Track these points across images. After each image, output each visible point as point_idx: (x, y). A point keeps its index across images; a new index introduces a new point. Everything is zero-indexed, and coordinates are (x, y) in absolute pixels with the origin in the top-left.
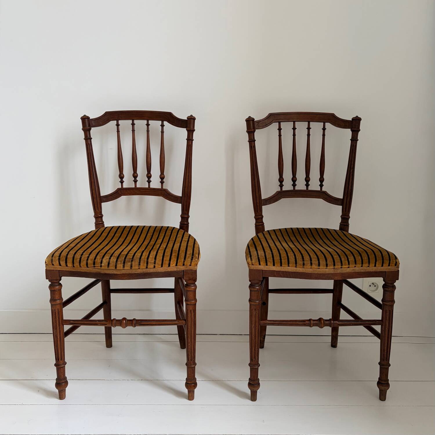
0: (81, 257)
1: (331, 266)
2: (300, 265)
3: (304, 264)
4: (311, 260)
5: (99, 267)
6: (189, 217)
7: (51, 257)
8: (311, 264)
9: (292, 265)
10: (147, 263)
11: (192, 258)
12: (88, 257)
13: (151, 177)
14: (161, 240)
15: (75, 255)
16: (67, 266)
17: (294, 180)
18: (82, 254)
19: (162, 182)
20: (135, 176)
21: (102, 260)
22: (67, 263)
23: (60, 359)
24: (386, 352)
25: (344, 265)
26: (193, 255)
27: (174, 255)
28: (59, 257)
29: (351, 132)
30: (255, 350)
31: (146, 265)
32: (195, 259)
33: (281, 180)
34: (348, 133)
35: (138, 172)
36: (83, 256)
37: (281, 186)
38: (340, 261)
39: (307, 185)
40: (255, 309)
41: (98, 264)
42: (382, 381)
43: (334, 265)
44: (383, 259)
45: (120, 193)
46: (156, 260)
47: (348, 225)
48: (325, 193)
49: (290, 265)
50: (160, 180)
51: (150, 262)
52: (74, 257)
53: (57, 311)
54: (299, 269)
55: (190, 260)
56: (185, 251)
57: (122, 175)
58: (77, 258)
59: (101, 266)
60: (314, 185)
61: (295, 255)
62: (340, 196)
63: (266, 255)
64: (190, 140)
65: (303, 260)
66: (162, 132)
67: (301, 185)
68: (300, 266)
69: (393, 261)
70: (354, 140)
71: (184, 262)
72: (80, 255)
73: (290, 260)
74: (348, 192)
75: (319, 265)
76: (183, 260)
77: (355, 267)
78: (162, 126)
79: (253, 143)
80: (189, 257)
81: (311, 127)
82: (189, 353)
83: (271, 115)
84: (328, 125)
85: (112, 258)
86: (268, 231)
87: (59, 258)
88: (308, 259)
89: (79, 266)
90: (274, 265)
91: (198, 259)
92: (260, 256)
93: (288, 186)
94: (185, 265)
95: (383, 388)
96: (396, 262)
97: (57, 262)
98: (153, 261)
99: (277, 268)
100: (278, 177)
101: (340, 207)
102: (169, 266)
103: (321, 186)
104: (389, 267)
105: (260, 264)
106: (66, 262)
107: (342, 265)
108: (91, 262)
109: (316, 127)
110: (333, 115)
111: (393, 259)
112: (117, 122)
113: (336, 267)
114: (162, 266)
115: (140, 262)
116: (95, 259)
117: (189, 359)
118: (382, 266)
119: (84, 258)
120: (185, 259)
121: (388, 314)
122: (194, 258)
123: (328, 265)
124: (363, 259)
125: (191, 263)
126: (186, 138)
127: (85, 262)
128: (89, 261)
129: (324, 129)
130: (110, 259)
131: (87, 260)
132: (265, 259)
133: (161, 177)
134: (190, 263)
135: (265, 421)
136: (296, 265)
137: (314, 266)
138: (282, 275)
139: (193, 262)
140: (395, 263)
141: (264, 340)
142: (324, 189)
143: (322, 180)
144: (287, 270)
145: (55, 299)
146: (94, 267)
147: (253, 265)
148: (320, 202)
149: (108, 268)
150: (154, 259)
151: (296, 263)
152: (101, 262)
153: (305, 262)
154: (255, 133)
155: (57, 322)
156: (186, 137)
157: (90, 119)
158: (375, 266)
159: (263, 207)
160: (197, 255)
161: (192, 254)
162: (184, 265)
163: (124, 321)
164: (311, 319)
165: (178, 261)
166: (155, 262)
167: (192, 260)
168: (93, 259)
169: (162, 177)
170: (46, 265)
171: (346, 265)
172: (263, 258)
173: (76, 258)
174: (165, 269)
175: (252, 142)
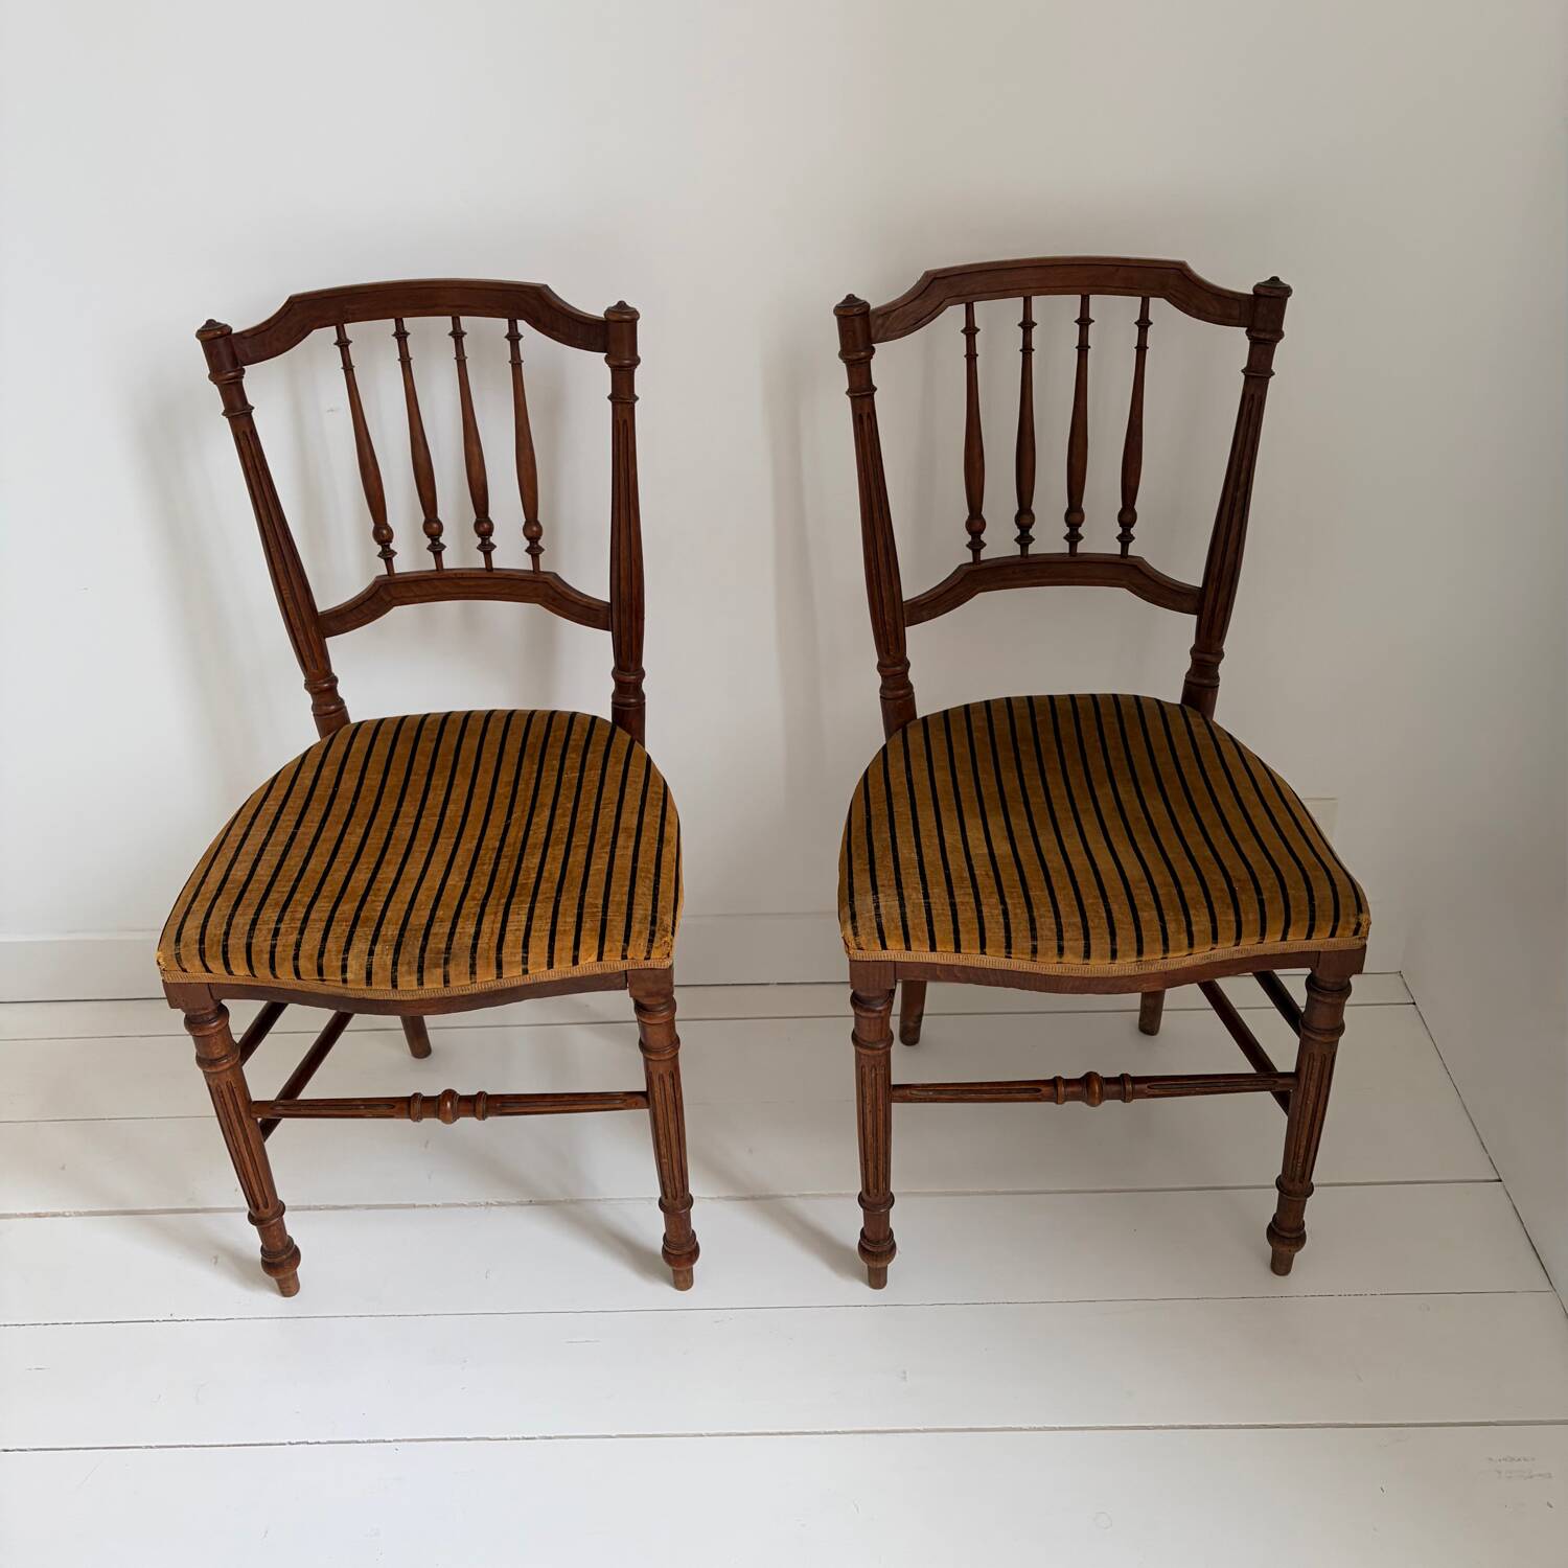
0: (273, 947)
1: (1129, 956)
2: (1023, 953)
3: (1034, 951)
4: (1060, 937)
5: (341, 984)
6: (642, 674)
7: (174, 947)
8: (1061, 950)
9: (993, 950)
10: (499, 966)
11: (652, 934)
12: (298, 945)
13: (490, 532)
14: (547, 813)
15: (252, 938)
16: (230, 973)
17: (1024, 518)
18: (276, 932)
19: (534, 551)
20: (433, 528)
21: (345, 960)
22: (232, 966)
23: (261, 1206)
24: (1301, 1160)
25: (1175, 951)
26: (653, 922)
27: (587, 925)
28: (200, 944)
29: (1246, 342)
30: (876, 1168)
31: (494, 971)
32: (664, 936)
33: (976, 525)
34: (1236, 341)
35: (444, 512)
36: (281, 941)
37: (976, 545)
38: (1161, 937)
39: (1073, 538)
40: (874, 1066)
41: (333, 974)
42: (1282, 1229)
43: (1140, 952)
44: (1312, 918)
45: (388, 599)
46: (527, 953)
47: (1214, 687)
48: (1138, 564)
49: (987, 950)
50: (527, 544)
51: (510, 963)
52: (249, 947)
53: (224, 1087)
54: (1020, 963)
55: (643, 942)
56: (624, 908)
57: (385, 532)
58: (261, 951)
59: (345, 981)
60: (1100, 538)
61: (1005, 913)
62: (1195, 579)
63: (905, 913)
64: (623, 399)
65: (1034, 938)
66: (516, 363)
67: (1049, 539)
68: (1020, 956)
69: (1348, 922)
70: (1258, 375)
71: (624, 950)
72: (270, 937)
73: (988, 935)
74: (1221, 570)
75: (1087, 954)
76: (620, 945)
77: (1213, 949)
78: (514, 337)
79: (867, 400)
80: (640, 932)
81: (1091, 316)
82: (668, 1182)
83: (935, 279)
84: (1160, 307)
85: (378, 948)
86: (925, 719)
87: (200, 949)
88: (1051, 930)
89: (271, 977)
90: (933, 948)
91: (673, 934)
92: (884, 921)
93: (1000, 542)
94: (629, 957)
95: (1284, 1249)
96: (1359, 925)
97: (198, 962)
98: (519, 958)
99: (944, 956)
100: (964, 513)
101: (1192, 620)
102: (575, 961)
103: (1125, 539)
104: (1333, 940)
105: (884, 947)
106: (227, 964)
107: (1166, 950)
108: (310, 966)
109: (1115, 313)
110: (1180, 271)
111: (1348, 915)
112: (341, 332)
113: (1144, 959)
114: (550, 965)
115: (473, 966)
116: (321, 954)
117: (669, 1195)
118: (1309, 937)
119: (284, 951)
120: (627, 940)
121: (1317, 1064)
122: (658, 935)
123: (1118, 954)
124: (1243, 918)
125: (649, 952)
126: (609, 391)
127: (289, 966)
128: (302, 963)
129: (1144, 324)
130: (371, 953)
131: (296, 957)
132: (901, 932)
133: (530, 535)
134: (645, 954)
135: (908, 1375)
136: (1010, 953)
137: (1068, 957)
138: (959, 975)
139: (657, 948)
140: (1354, 927)
141: (920, 1026)
142: (1133, 550)
143: (1127, 518)
144: (977, 964)
145: (210, 1057)
146: (324, 980)
147: (862, 949)
148: (1120, 599)
149: (369, 987)
150: (521, 950)
151: (1008, 946)
152: (344, 969)
153: (1039, 944)
154: (874, 359)
155: (234, 1117)
156: (607, 388)
157: (234, 332)
158: (1284, 938)
159: (908, 630)
160: (668, 920)
161: (650, 919)
162: (624, 957)
163: (449, 1104)
164: (1060, 1078)
165: (606, 948)
166: (527, 958)
167: (651, 941)
168: (316, 956)
169: (533, 532)
170: (163, 972)
171: (1180, 950)
172: (896, 928)
173: (258, 949)
174: (563, 969)
175: (862, 394)
